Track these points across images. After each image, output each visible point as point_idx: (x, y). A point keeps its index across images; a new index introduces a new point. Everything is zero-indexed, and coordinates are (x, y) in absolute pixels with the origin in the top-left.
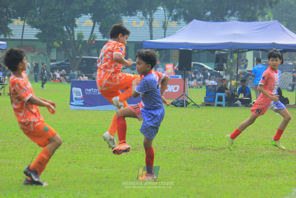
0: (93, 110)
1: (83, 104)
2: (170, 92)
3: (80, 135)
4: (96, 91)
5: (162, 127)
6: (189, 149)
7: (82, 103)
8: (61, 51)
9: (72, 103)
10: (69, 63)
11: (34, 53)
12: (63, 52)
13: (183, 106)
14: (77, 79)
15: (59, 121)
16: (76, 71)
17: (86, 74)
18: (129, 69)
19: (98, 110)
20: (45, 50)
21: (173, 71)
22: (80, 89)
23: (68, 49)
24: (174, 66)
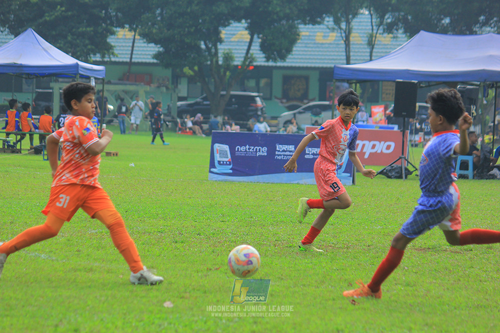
0: (248, 182)
1: (231, 171)
2: (378, 153)
3: (227, 223)
4: (253, 149)
5: (365, 212)
6: (412, 249)
7: (231, 169)
8: (196, 83)
9: (213, 170)
10: (207, 103)
11: (150, 86)
12: (199, 84)
13: (400, 177)
14: (222, 130)
15: (191, 199)
16: (221, 115)
17: (237, 122)
18: (310, 114)
19: (257, 182)
20: (168, 80)
21: (383, 118)
22: (227, 146)
23: (207, 79)
24: (386, 109)
